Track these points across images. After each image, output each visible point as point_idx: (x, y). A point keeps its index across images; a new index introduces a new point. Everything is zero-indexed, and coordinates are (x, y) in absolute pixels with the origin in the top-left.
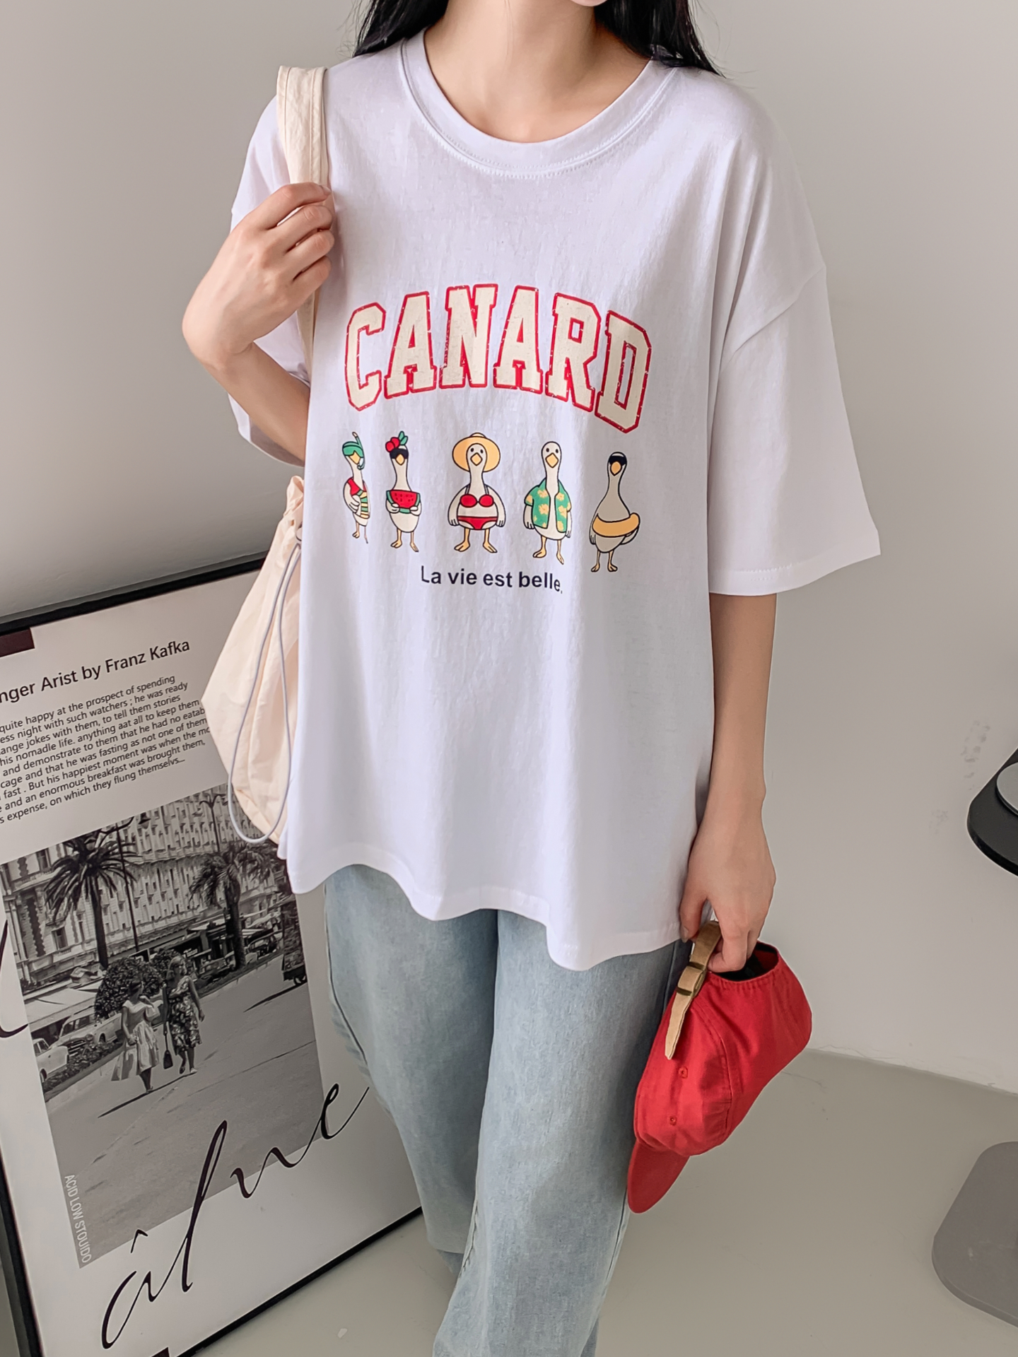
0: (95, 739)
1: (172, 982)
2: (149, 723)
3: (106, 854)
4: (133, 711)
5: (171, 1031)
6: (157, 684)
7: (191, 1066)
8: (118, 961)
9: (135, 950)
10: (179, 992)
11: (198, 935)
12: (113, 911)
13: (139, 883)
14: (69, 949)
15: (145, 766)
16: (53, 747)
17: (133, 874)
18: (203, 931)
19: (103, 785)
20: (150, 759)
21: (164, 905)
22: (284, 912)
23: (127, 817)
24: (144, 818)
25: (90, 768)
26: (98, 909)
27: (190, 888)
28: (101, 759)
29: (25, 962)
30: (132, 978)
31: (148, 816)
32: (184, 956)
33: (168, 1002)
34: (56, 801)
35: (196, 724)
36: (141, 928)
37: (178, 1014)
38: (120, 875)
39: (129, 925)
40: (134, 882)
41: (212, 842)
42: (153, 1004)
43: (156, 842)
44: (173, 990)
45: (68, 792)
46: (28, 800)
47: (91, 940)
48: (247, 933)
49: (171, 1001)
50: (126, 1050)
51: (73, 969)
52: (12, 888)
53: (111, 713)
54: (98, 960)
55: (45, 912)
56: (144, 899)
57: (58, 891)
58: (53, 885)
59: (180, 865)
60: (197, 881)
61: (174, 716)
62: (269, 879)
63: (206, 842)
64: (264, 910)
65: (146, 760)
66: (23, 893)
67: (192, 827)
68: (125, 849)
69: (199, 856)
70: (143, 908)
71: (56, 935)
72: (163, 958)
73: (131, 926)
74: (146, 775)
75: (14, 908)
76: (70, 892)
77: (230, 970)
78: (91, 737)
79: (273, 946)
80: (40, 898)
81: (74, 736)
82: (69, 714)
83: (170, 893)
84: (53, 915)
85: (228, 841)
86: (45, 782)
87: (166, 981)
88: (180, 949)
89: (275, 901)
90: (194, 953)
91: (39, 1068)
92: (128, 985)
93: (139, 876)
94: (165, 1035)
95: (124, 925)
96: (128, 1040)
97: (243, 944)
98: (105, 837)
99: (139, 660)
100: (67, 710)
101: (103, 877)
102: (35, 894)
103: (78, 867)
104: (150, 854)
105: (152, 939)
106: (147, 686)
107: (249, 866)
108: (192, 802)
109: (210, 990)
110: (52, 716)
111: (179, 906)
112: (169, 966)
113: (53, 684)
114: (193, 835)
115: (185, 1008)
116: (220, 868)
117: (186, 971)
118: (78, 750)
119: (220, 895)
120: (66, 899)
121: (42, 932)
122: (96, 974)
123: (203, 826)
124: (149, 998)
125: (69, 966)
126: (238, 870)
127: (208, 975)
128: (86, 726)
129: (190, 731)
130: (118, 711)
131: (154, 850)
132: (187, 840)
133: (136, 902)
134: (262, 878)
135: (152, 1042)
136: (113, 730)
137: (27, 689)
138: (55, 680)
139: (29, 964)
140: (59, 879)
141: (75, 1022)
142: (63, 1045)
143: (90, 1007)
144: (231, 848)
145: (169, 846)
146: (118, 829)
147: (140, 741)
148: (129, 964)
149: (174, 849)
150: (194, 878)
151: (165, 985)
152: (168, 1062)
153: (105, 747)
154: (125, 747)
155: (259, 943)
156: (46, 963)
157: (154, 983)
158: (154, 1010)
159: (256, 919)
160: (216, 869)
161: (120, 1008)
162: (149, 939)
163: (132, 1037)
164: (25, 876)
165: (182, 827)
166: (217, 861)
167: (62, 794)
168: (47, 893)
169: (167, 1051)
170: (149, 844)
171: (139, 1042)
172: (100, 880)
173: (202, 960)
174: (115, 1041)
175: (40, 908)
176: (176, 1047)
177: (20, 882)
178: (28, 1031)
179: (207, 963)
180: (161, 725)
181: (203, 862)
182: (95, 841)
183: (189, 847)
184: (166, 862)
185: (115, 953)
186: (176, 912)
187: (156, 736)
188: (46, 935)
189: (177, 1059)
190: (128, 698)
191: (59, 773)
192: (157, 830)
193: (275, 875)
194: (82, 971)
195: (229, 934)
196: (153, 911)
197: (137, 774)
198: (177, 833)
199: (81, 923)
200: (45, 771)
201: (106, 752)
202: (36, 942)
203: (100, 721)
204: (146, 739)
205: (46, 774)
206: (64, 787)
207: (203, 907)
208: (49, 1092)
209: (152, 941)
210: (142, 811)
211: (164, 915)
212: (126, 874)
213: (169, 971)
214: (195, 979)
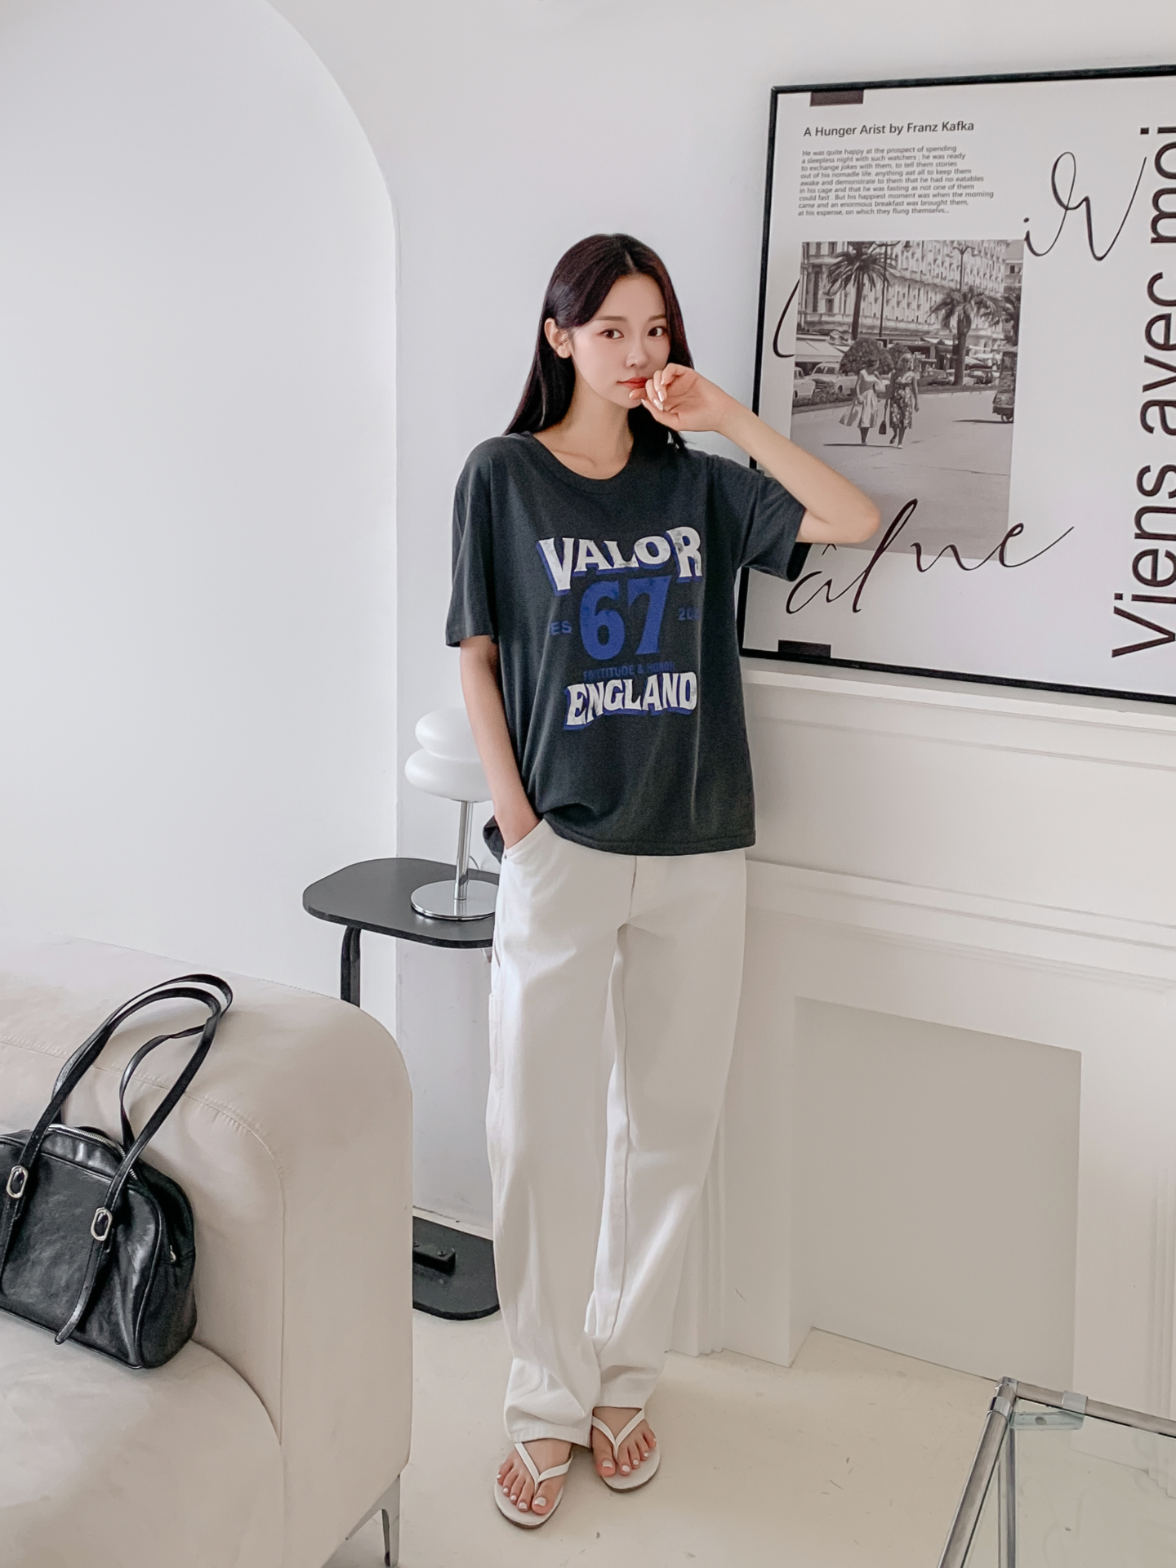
0: (887, 177)
1: (901, 371)
2: (929, 177)
3: (874, 260)
4: (919, 164)
5: (891, 407)
6: (941, 149)
7: (900, 442)
8: (864, 338)
9: (878, 335)
10: (903, 380)
11: (929, 345)
12: (870, 300)
13: (893, 289)
14: (834, 315)
15: (919, 207)
16: (857, 175)
17: (890, 280)
18: (933, 344)
19: (884, 212)
20: (923, 203)
21: (907, 312)
22: (1005, 358)
23: (895, 240)
24: (908, 245)
25: (878, 197)
26: (859, 296)
27: (931, 308)
28: (887, 193)
29: (804, 312)
30: (871, 354)
31: (911, 244)
32: (915, 356)
34: (848, 213)
35: (965, 187)
36: (886, 321)
37: (898, 397)
38: (881, 279)
39: (878, 315)
40: (890, 288)
41: (957, 281)
42: (883, 381)
43: (912, 264)
44: (900, 378)
45: (859, 208)
46: (833, 206)
47: (849, 315)
48: (969, 360)
49: (895, 386)
50: (854, 405)
51: (832, 331)
52: (808, 259)
53: (903, 162)
54: (850, 331)
55: (824, 283)
56: (894, 302)
57: (836, 272)
58: (833, 268)
59: (927, 288)
60: (937, 305)
61: (950, 176)
62: (997, 327)
63: (952, 278)
64: (988, 349)
65: (920, 203)
66: (814, 266)
67: (943, 263)
68: (888, 261)
69: (943, 287)
70: (891, 307)
71: (828, 301)
72: (897, 351)
73: (881, 317)
74: (916, 214)
75: (806, 273)
76: (844, 277)
77: (948, 383)
78: (884, 175)
79: (989, 381)
80: (824, 273)
81: (873, 171)
82: (873, 155)
83: (914, 305)
84: (829, 287)
85: (969, 284)
86: (846, 197)
87: (896, 369)
88: (913, 349)
89: (999, 346)
90: (923, 357)
91: (794, 388)
92: (867, 359)
93: (894, 284)
94: (886, 409)
95: (875, 314)
96: (858, 399)
97: (964, 368)
98: (877, 248)
99: (934, 129)
100: (873, 151)
101: (868, 275)
102: (821, 269)
103: (853, 262)
104: (906, 272)
105: (892, 333)
106: (934, 149)
107: (982, 311)
108: (947, 245)
109: (929, 392)
111: (919, 317)
112: (901, 359)
113: (868, 131)
114: (942, 269)
115: (905, 396)
116: (958, 303)
117: (912, 368)
119: (954, 322)
120: (840, 281)
121: (819, 297)
122: (847, 340)
123: (952, 266)
124: (880, 374)
125: (830, 327)
126: (973, 309)
127: (930, 380)
128: (883, 166)
129: (959, 191)
130: (909, 162)
131: (910, 269)
132: (936, 272)
133: (888, 302)
134: (992, 323)
135: (875, 409)
136: (901, 174)
137: (851, 131)
138: (870, 129)
139: (806, 314)
140: (839, 265)
141: (824, 368)
142: (814, 380)
143: (837, 362)
144: (971, 290)
145: (921, 271)
146: (886, 245)
147: (919, 188)
148: (872, 344)
149: (925, 275)
150: (936, 302)
151: (894, 371)
152: (883, 430)
153: (892, 185)
154: (907, 189)
155: (978, 373)
156: (816, 319)
158: (882, 386)
159: (977, 353)
160: (955, 302)
161: (857, 373)
162: (890, 332)
163: (861, 398)
164: (818, 255)
165: (935, 261)
166: (957, 296)
167: (855, 209)
168: (830, 271)
169: (884, 422)
170: (907, 264)
171: (865, 404)
172: (866, 276)
173: (927, 365)
174: (848, 395)
175: (822, 281)
176: (891, 422)
177: (814, 258)
178: (792, 360)
179: (931, 369)
180: (937, 180)
181: (945, 292)
182: (869, 248)
183: (937, 277)
184: (917, 282)
185: (864, 332)
186: (915, 320)
187: (932, 188)
188: (821, 299)
190: (919, 155)
191: (857, 194)
192: (916, 256)
193: (1003, 326)
194: (837, 334)
195: (954, 354)
196: (898, 313)
197: (910, 211)
198: (930, 264)
199: (845, 301)
200: (847, 189)
201: (892, 189)
202: (814, 302)
203: (894, 165)
204: (924, 188)
205: (847, 192)
206: (858, 204)
207: (938, 326)
208: (796, 409)
209: (893, 335)
210: (908, 239)
211: (905, 319)
212: (885, 279)
213: (900, 362)
214: (919, 378)
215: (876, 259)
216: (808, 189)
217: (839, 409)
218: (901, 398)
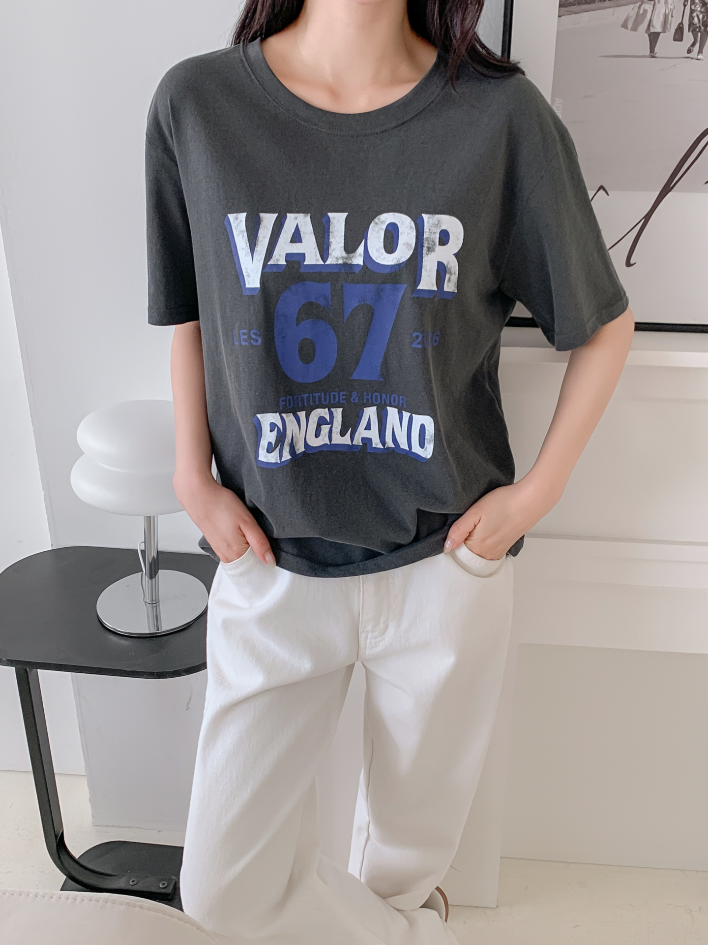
5: (691, 5)
7: (700, 52)
94: (685, 6)
135: (670, 6)
152: (679, 35)
169: (682, 23)
176: (691, 24)
217: (621, 8)
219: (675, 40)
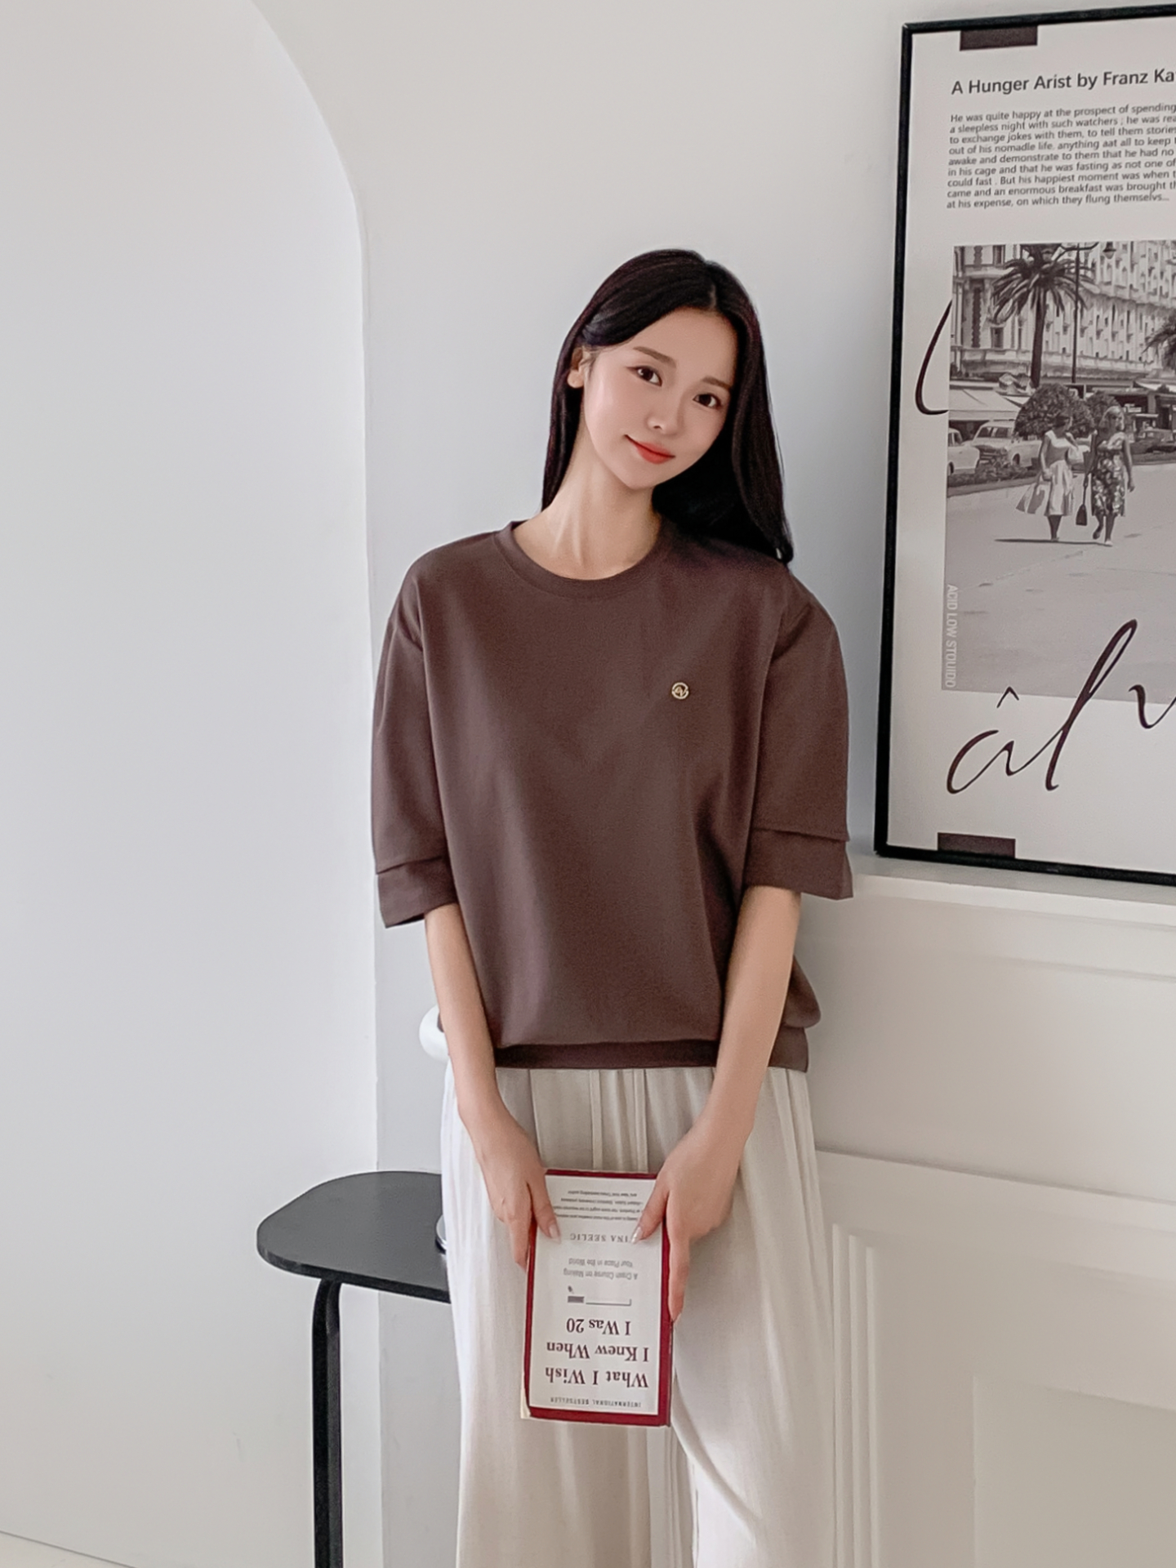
0: (1075, 150)
1: (1105, 432)
2: (1137, 149)
3: (1062, 272)
4: (1122, 131)
5: (1092, 486)
6: (1154, 109)
7: (1108, 537)
8: (1050, 385)
9: (1071, 380)
10: (1110, 447)
11: (1146, 393)
12: (1057, 330)
13: (1090, 312)
14: (1004, 352)
15: (1125, 193)
16: (1033, 147)
17: (1085, 299)
18: (1152, 392)
19: (1074, 200)
20: (1130, 187)
21: (1112, 346)
23: (1091, 240)
24: (1110, 248)
25: (1063, 179)
26: (1040, 323)
27: (1147, 339)
28: (1077, 173)
29: (959, 347)
30: (1061, 408)
31: (1114, 246)
32: (1125, 409)
33: (1096, 453)
34: (1025, 202)
36: (1082, 359)
37: (1104, 470)
38: (1071, 297)
39: (1070, 350)
40: (1085, 311)
42: (1079, 447)
43: (1117, 276)
44: (1104, 442)
45: (1037, 196)
46: (997, 193)
47: (1025, 352)
49: (1098, 454)
50: (1039, 483)
51: (1002, 374)
52: (964, 271)
53: (1099, 128)
54: (1029, 374)
55: (988, 305)
56: (1091, 331)
57: (1006, 290)
58: (1002, 282)
59: (1139, 309)
60: (1156, 334)
61: (1168, 148)
65: (1125, 187)
66: (973, 281)
67: (1162, 274)
68: (1082, 272)
69: (1164, 308)
70: (1088, 339)
71: (994, 332)
72: (1098, 403)
73: (1072, 352)
74: (1121, 203)
75: (960, 290)
76: (1017, 295)
78: (1072, 147)
80: (987, 291)
81: (1055, 141)
82: (1054, 118)
83: (1122, 335)
84: (996, 311)
86: (1017, 180)
87: (1098, 429)
88: (1122, 400)
90: (1136, 411)
91: (949, 458)
92: (1055, 415)
93: (1092, 305)
94: (1085, 487)
95: (1064, 349)
96: (1043, 473)
98: (1064, 253)
99: (1141, 79)
100: (1054, 113)
101: (1054, 293)
102: (984, 285)
103: (1030, 273)
104: (1108, 287)
105: (1091, 376)
106: (1144, 109)
108: (1167, 247)
109: (1147, 461)
110: (1038, 116)
111: (1130, 353)
112: (1105, 413)
113: (1046, 84)
114: (1162, 283)
115: (1113, 468)
117: (1123, 427)
118: (1056, 157)
120: (1011, 301)
121: (981, 324)
122: (1024, 388)
123: (1175, 278)
124: (1075, 438)
125: (999, 369)
127: (1150, 444)
128: (1069, 135)
130: (1107, 128)
131: (1114, 283)
132: (1153, 286)
133: (1083, 331)
135: (1069, 488)
136: (1096, 145)
137: (1020, 84)
138: (1049, 81)
139: (962, 351)
140: (1009, 279)
141: (992, 429)
142: (978, 447)
143: (1011, 420)
145: (1131, 286)
146: (1078, 249)
147: (1123, 165)
148: (1061, 393)
149: (1136, 291)
150: (1153, 330)
151: (1096, 432)
152: (1082, 518)
153: (1084, 162)
154: (1105, 167)
156: (978, 357)
157: (1084, 424)
158: (1078, 454)
161: (1042, 435)
162: (1088, 374)
163: (1048, 472)
164: (978, 265)
165: (1150, 270)
167: (1031, 197)
168: (996, 288)
169: (1083, 506)
170: (1109, 276)
171: (1054, 481)
172: (1049, 295)
173: (1144, 423)
174: (1029, 468)
175: (985, 301)
176: (1094, 507)
177: (972, 269)
178: (944, 419)
179: (1150, 429)
180: (1150, 154)
181: (1168, 316)
182: (1053, 253)
183: (1155, 293)
184: (1124, 301)
185: (1050, 374)
186: (1124, 358)
187: (1142, 165)
188: (983, 330)
189: (1092, 520)
190: (1121, 118)
191: (1032, 175)
192: (1122, 265)
194: (1010, 380)
196: (1099, 346)
197: (1112, 199)
198: (1143, 275)
199: (1020, 331)
200: (1018, 169)
201: (1083, 168)
202: (973, 334)
203: (1085, 133)
204: (1130, 165)
205: (1018, 174)
206: (1034, 190)
207: (1157, 365)
208: (952, 490)
209: (1091, 379)
210: (1110, 240)
211: (1110, 356)
212: (1078, 298)
213: (1104, 419)
214: (1132, 441)
215: (1063, 270)
216: (961, 170)
217: (1015, 489)
218: (1107, 471)
219: (1078, 523)
